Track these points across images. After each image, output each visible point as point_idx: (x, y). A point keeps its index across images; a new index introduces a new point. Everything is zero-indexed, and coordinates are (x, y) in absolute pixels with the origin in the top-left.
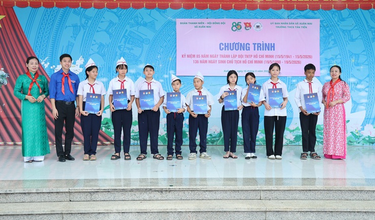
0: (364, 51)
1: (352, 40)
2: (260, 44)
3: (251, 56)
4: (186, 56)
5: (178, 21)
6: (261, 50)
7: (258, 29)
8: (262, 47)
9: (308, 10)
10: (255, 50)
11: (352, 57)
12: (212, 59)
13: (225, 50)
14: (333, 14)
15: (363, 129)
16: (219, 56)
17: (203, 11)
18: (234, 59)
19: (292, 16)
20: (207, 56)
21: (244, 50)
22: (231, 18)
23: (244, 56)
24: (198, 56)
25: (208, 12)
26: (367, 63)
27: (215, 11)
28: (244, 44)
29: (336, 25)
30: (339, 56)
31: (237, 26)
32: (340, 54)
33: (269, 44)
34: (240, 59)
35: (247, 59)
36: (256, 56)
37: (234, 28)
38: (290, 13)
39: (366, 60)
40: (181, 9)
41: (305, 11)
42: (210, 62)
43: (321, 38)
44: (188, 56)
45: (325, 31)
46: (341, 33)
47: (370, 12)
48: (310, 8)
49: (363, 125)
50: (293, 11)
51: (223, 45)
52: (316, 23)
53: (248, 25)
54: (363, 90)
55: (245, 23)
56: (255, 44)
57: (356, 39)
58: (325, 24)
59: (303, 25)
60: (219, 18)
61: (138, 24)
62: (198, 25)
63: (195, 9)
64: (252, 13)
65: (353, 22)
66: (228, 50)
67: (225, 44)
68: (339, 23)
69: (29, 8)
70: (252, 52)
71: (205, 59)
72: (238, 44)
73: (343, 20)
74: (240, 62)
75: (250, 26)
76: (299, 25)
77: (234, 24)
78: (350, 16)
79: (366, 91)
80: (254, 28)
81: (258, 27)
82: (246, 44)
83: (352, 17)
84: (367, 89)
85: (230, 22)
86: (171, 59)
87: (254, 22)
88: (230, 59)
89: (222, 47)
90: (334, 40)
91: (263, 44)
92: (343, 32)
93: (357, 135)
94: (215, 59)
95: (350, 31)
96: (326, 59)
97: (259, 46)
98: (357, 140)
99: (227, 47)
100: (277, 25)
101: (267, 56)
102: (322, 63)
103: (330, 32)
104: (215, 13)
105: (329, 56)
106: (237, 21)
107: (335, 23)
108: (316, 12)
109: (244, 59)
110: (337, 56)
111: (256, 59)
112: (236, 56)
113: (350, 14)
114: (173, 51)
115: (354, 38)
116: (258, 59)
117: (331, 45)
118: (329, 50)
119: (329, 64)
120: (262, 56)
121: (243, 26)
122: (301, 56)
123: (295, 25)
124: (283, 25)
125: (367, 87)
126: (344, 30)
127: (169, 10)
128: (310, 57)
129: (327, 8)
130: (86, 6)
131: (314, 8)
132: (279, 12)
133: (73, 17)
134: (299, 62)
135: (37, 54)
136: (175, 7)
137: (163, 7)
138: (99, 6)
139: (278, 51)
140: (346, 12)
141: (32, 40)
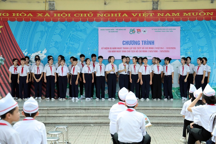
0: (206, 45)
1: (200, 38)
2: (146, 41)
3: (141, 48)
4: (104, 48)
5: (100, 28)
6: (146, 44)
7: (145, 33)
8: (147, 43)
10: (143, 44)
11: (199, 48)
12: (119, 50)
13: (126, 45)
14: (188, 23)
16: (122, 48)
17: (114, 23)
18: (131, 50)
19: (165, 25)
20: (116, 48)
21: (136, 44)
22: (129, 26)
23: (137, 48)
24: (111, 48)
25: (116, 23)
26: (208, 51)
27: (120, 22)
28: (137, 41)
29: (190, 29)
30: (192, 48)
31: (133, 31)
32: (192, 47)
33: (151, 41)
34: (134, 50)
35: (139, 50)
36: (143, 48)
37: (131, 32)
38: (163, 23)
39: (207, 50)
40: (101, 22)
41: (172, 22)
42: (117, 51)
43: (181, 37)
44: (105, 48)
45: (183, 33)
46: (193, 34)
47: (210, 22)
48: (175, 20)
50: (165, 22)
51: (125, 42)
52: (178, 29)
53: (139, 30)
55: (137, 29)
56: (143, 41)
57: (202, 38)
58: (184, 29)
59: (171, 30)
60: (123, 27)
61: (77, 30)
62: (111, 31)
63: (109, 22)
64: (142, 23)
65: (200, 28)
66: (127, 45)
67: (126, 41)
68: (192, 29)
69: (16, 22)
70: (141, 46)
71: (114, 50)
72: (133, 41)
73: (194, 27)
74: (135, 51)
75: (140, 31)
76: (168, 30)
77: (131, 30)
78: (198, 24)
80: (142, 32)
81: (145, 31)
82: (138, 41)
83: (199, 25)
86: (95, 50)
87: (142, 29)
88: (129, 50)
89: (124, 43)
90: (189, 38)
91: (147, 41)
92: (194, 34)
94: (120, 50)
95: (198, 33)
96: (184, 50)
97: (145, 42)
99: (127, 43)
100: (155, 30)
101: (150, 48)
102: (182, 52)
103: (187, 34)
104: (120, 23)
105: (186, 48)
106: (133, 28)
107: (189, 28)
108: (178, 22)
109: (136, 50)
110: (190, 47)
111: (143, 50)
112: (132, 48)
113: (198, 23)
114: (96, 46)
115: (200, 37)
116: (145, 50)
117: (187, 41)
118: (186, 44)
119: (186, 52)
120: (147, 48)
121: (136, 31)
122: (169, 48)
123: (166, 30)
124: (159, 30)
126: (195, 33)
127: (94, 22)
128: (174, 48)
129: (185, 20)
130: (48, 20)
131: (177, 20)
132: (157, 23)
133: (41, 26)
134: (168, 51)
135: (20, 47)
136: (98, 20)
137: (91, 20)
138: (55, 20)
139: (156, 45)
140: (196, 22)
141: (18, 39)
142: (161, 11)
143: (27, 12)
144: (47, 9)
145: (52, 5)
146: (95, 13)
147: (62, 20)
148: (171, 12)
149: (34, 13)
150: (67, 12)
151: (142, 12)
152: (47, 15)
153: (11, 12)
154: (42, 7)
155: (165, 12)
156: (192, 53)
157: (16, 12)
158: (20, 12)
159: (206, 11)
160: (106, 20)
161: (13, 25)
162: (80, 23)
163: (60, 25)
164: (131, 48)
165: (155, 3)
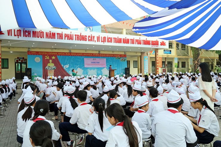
4: (86, 64)
5: (84, 58)
31: (94, 59)
38: (102, 57)
47: (113, 57)
52: (105, 59)
58: (107, 59)
61: (78, 59)
62: (88, 59)
65: (111, 59)
67: (92, 62)
68: (109, 59)
69: (59, 56)
70: (96, 63)
72: (94, 62)
85: (93, 58)
87: (96, 59)
90: (108, 62)
97: (97, 63)
100: (100, 59)
104: (90, 57)
115: (111, 61)
123: (102, 59)
128: (105, 64)
129: (107, 56)
130: (69, 55)
131: (105, 56)
132: (100, 57)
133: (67, 57)
134: (103, 65)
135: (61, 64)
136: (84, 56)
137: (82, 56)
138: (71, 56)
139: (100, 63)
140: (109, 57)
141: (60, 61)
142: (101, 54)
143: (63, 53)
144: (69, 52)
145: (70, 51)
146: (83, 54)
147: (73, 56)
148: (103, 54)
149: (65, 53)
150: (75, 53)
151: (96, 54)
152: (69, 54)
153: (58, 53)
154: (67, 51)
155: (102, 54)
157: (59, 53)
158: (60, 53)
159: (112, 54)
160: (86, 56)
161: (58, 57)
162: (79, 57)
163: (73, 57)
165: (99, 51)
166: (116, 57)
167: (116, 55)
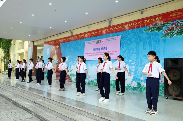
0: (136, 47)
4: (86, 54)
5: (86, 42)
6: (103, 50)
9: (118, 32)
11: (131, 50)
14: (126, 32)
15: (132, 83)
16: (93, 53)
20: (90, 53)
21: (99, 50)
23: (99, 53)
24: (88, 54)
25: (92, 38)
26: (136, 53)
30: (126, 50)
33: (105, 47)
37: (97, 43)
39: (136, 51)
42: (91, 55)
43: (121, 43)
46: (128, 40)
47: (139, 29)
49: (132, 81)
50: (113, 34)
52: (119, 37)
54: (134, 65)
55: (100, 41)
56: (102, 48)
57: (133, 42)
58: (123, 37)
59: (115, 39)
61: (78, 45)
62: (89, 43)
64: (102, 36)
65: (133, 35)
66: (95, 51)
67: (95, 49)
68: (128, 36)
70: (101, 51)
72: (98, 48)
73: (129, 34)
74: (98, 55)
76: (114, 39)
79: (135, 66)
80: (102, 42)
82: (100, 48)
84: (135, 65)
85: (96, 40)
87: (102, 40)
90: (125, 43)
93: (130, 86)
95: (131, 39)
98: (129, 88)
100: (108, 40)
103: (124, 40)
104: (94, 38)
105: (123, 51)
106: (98, 40)
107: (126, 36)
108: (121, 32)
111: (102, 54)
113: (132, 31)
117: (124, 46)
118: (123, 48)
119: (123, 54)
120: (103, 52)
122: (114, 51)
124: (110, 40)
125: (135, 64)
126: (129, 39)
127: (84, 39)
128: (116, 51)
129: (124, 30)
130: (70, 41)
132: (110, 35)
133: (68, 44)
134: (113, 54)
138: (72, 41)
139: (108, 50)
140: (130, 31)
142: (114, 27)
143: (65, 38)
144: (71, 35)
146: (85, 33)
147: (74, 40)
149: (67, 38)
150: (76, 35)
151: (103, 29)
152: (70, 38)
155: (117, 26)
156: (126, 54)
158: (63, 38)
160: (88, 37)
161: (61, 45)
162: (79, 40)
163: (73, 43)
164: (96, 53)
165: (110, 22)
166: (148, 25)
167: (150, 18)
